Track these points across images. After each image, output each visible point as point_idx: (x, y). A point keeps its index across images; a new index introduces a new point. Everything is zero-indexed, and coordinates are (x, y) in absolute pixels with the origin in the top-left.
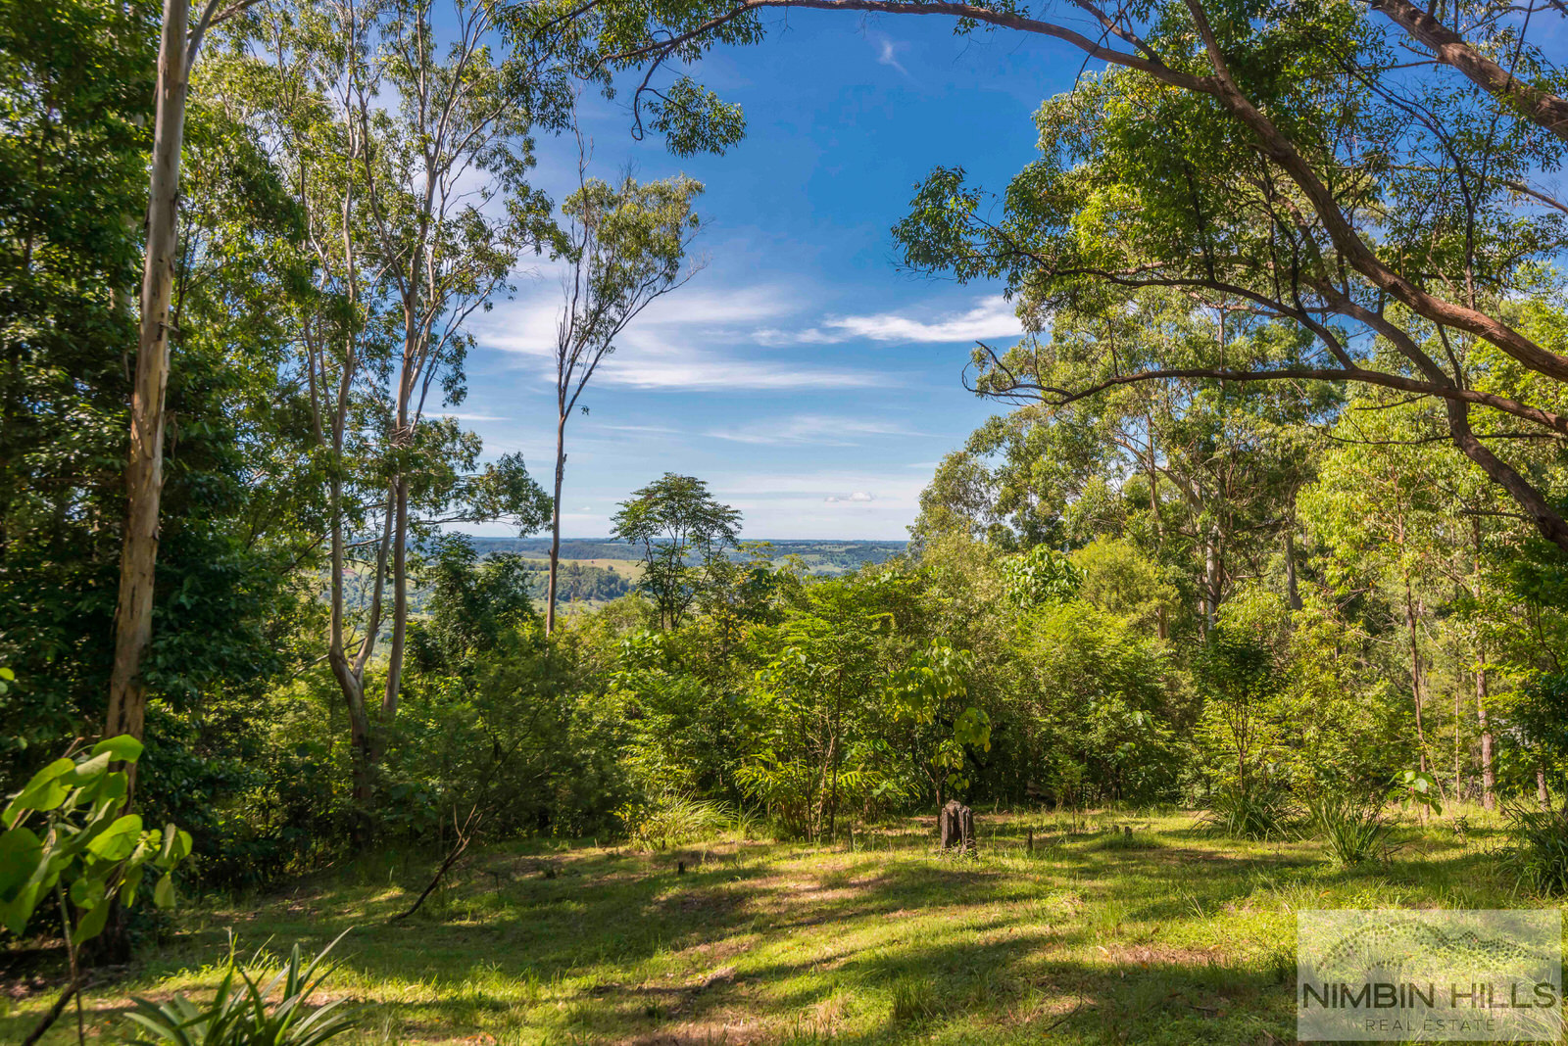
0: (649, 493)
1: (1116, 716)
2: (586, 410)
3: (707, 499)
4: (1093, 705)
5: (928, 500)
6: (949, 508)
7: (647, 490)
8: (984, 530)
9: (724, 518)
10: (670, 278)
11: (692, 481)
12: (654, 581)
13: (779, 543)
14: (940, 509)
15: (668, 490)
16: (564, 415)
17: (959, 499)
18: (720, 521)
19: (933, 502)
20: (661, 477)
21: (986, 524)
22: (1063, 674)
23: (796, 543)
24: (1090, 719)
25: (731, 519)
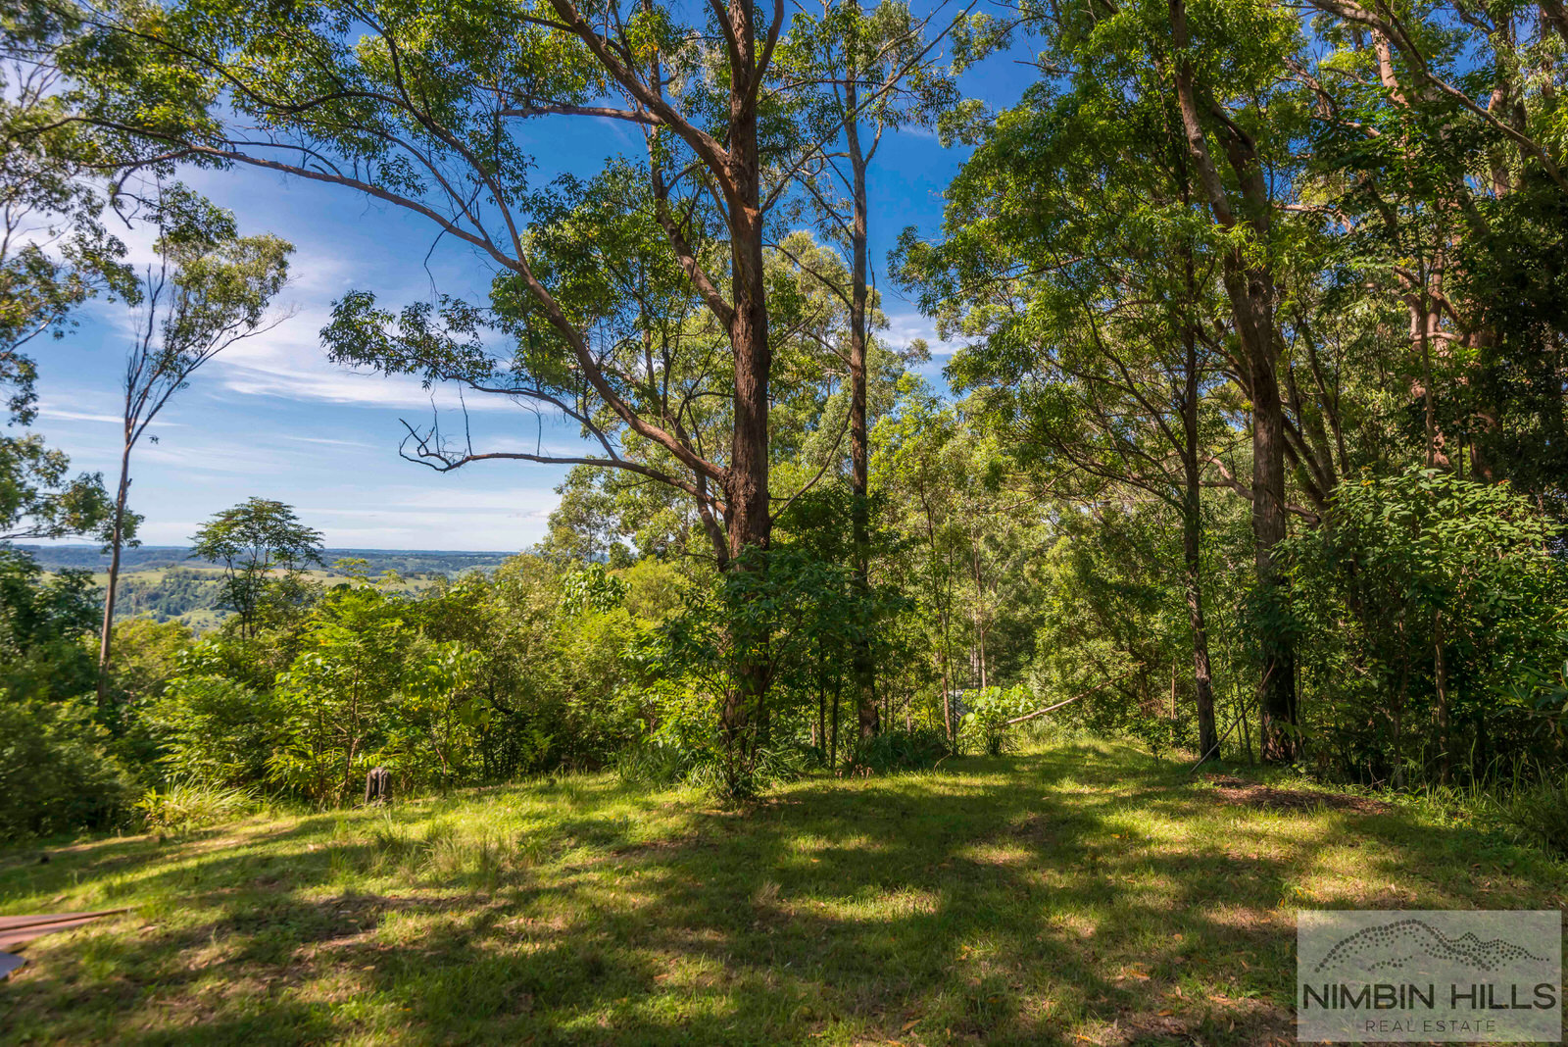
0: (230, 516)
1: (632, 699)
2: (155, 439)
3: (293, 521)
4: (617, 690)
5: (555, 522)
6: (572, 529)
7: (228, 513)
8: (604, 548)
9: (307, 539)
10: (252, 324)
11: (278, 507)
12: (235, 595)
13: (465, 554)
14: (564, 530)
15: (245, 512)
16: (130, 441)
17: (583, 521)
18: (303, 542)
19: (559, 523)
20: (247, 501)
21: (607, 543)
22: (596, 667)
23: (481, 555)
24: (611, 703)
25: (313, 540)
